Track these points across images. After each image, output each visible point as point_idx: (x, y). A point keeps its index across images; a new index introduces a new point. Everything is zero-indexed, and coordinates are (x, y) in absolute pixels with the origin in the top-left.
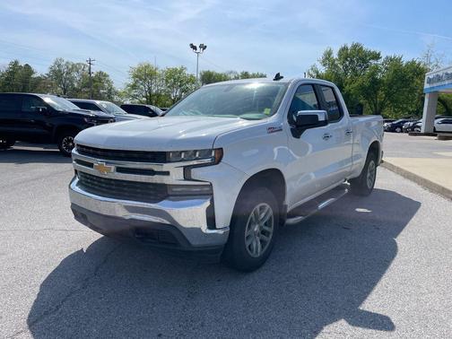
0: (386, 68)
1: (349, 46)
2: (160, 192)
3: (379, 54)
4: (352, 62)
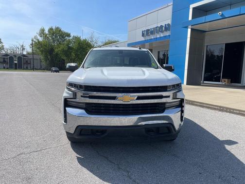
0: (74, 42)
1: (54, 28)
2: (161, 108)
3: (70, 34)
4: (56, 37)
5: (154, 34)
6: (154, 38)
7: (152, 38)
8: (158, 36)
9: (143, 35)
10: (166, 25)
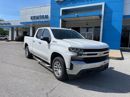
5: (39, 19)
6: (39, 21)
7: (38, 21)
8: (41, 21)
9: (32, 19)
10: (46, 15)
